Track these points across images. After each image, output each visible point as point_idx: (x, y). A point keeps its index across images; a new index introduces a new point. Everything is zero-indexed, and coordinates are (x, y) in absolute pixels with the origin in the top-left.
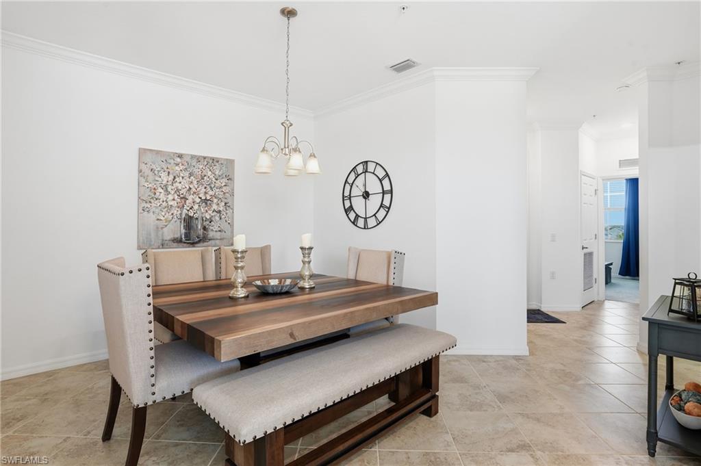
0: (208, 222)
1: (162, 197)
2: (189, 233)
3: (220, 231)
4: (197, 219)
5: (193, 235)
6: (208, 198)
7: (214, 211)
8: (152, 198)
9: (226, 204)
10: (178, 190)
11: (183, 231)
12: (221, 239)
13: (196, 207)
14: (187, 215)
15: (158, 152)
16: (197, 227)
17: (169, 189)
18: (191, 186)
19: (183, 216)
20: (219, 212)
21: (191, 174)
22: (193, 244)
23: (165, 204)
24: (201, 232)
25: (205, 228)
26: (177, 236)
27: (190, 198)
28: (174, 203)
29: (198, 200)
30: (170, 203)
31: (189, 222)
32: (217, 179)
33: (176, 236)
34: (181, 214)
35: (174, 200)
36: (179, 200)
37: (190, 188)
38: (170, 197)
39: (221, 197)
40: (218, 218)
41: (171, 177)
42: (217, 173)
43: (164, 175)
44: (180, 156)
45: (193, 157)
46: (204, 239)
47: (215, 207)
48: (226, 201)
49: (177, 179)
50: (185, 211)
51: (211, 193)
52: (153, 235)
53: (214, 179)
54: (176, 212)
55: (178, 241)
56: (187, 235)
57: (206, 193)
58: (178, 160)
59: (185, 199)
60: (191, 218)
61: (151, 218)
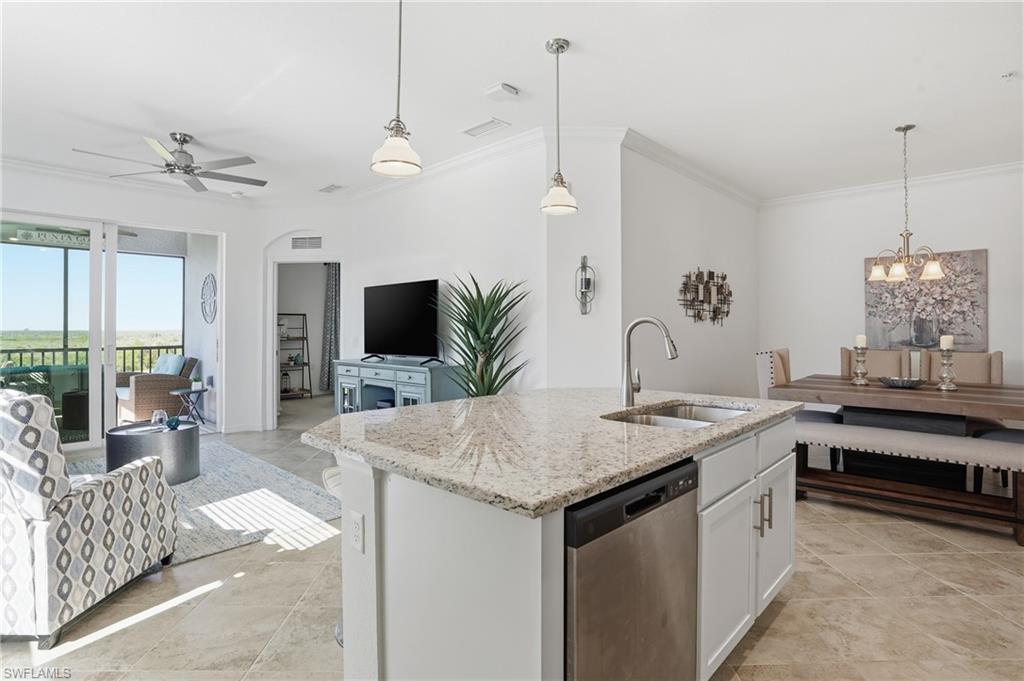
0: (946, 325)
1: (889, 301)
2: (921, 336)
3: (964, 334)
4: (931, 321)
5: (926, 339)
6: (946, 297)
7: (955, 312)
8: (878, 303)
9: (972, 303)
10: (906, 293)
11: (913, 334)
12: (966, 344)
13: (929, 309)
14: (917, 317)
16: (931, 329)
17: (896, 293)
18: (922, 287)
19: (914, 319)
20: (963, 313)
22: (927, 348)
23: (891, 308)
24: (937, 335)
25: (941, 331)
26: (908, 338)
27: (922, 300)
28: (902, 307)
29: (932, 301)
30: (899, 306)
31: (920, 325)
32: (958, 276)
33: (905, 339)
34: (910, 317)
35: (902, 303)
36: (907, 303)
37: (921, 290)
38: (898, 300)
39: (964, 295)
40: (960, 320)
42: (958, 269)
47: (956, 307)
48: (973, 300)
50: (915, 314)
51: (949, 292)
52: (880, 337)
53: (953, 277)
54: (905, 315)
55: (909, 344)
56: (919, 338)
57: (942, 293)
59: (915, 301)
60: (923, 320)
61: (878, 322)
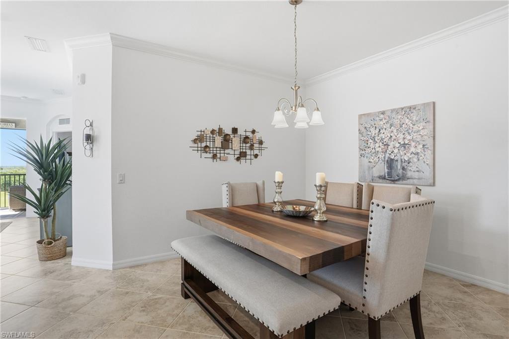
0: (406, 164)
2: (391, 172)
3: (418, 171)
4: (397, 161)
5: (394, 174)
6: (406, 142)
7: (412, 153)
8: (366, 147)
9: (424, 146)
10: (382, 139)
11: (386, 170)
12: (419, 179)
13: (396, 151)
14: (389, 158)
15: (368, 115)
16: (397, 167)
17: (376, 140)
18: (392, 135)
19: (386, 159)
20: (417, 154)
21: (391, 125)
22: (394, 181)
23: (373, 151)
24: (400, 171)
25: (403, 169)
26: (382, 174)
27: (391, 144)
28: (379, 150)
29: (397, 145)
30: (377, 150)
31: (390, 163)
32: (414, 125)
33: (381, 174)
34: (384, 157)
35: (379, 147)
36: (383, 147)
37: (391, 137)
38: (377, 145)
39: (418, 140)
40: (415, 160)
41: (378, 130)
42: (414, 119)
43: (372, 130)
44: (383, 113)
45: (392, 111)
46: (402, 178)
47: (413, 149)
48: (424, 143)
49: (381, 131)
50: (387, 155)
51: (409, 137)
52: (367, 172)
53: (411, 125)
54: (381, 156)
55: (383, 178)
56: (389, 174)
57: (404, 138)
58: (382, 116)
59: (388, 145)
60: (392, 160)
61: (365, 161)
